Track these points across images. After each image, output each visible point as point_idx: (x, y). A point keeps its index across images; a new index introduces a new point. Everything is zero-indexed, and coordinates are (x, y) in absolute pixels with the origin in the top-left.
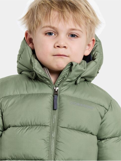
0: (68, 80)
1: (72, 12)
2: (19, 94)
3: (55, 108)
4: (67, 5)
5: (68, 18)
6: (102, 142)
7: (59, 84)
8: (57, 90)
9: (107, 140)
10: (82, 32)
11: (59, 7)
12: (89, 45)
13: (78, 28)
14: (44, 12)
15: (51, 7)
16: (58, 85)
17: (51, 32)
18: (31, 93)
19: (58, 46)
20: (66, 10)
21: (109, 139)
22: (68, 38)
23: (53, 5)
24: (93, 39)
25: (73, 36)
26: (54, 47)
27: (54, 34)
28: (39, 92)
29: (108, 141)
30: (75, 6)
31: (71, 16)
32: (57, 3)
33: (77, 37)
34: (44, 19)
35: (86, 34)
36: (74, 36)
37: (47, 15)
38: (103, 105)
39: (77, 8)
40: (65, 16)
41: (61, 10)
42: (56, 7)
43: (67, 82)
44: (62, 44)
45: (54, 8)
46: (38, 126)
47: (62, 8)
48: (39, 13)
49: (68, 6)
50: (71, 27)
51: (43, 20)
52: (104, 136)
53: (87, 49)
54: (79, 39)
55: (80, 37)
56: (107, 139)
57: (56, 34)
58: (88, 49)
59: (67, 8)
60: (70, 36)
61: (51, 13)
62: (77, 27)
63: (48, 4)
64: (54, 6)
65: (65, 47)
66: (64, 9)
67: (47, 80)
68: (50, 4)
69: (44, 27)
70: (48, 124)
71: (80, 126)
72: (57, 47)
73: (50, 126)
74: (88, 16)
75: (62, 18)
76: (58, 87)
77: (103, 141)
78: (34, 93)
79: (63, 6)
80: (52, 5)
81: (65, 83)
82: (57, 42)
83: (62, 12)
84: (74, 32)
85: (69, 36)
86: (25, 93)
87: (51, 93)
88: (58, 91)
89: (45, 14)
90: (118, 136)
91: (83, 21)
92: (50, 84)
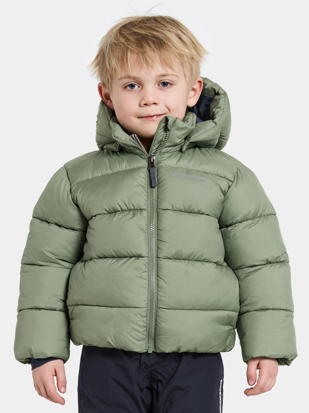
0: (168, 144)
1: (158, 50)
2: (100, 175)
3: (153, 185)
4: (149, 42)
5: (153, 61)
6: (228, 229)
7: (155, 152)
8: (153, 160)
9: (235, 226)
10: (177, 76)
11: (138, 46)
12: (194, 90)
13: (170, 71)
14: (118, 56)
15: (128, 48)
16: (155, 154)
17: (133, 84)
18: (118, 171)
19: (145, 104)
20: (148, 49)
21: (239, 224)
22: (159, 88)
23: (130, 43)
24: (198, 80)
25: (165, 84)
26: (140, 106)
27: (138, 86)
28: (128, 168)
29: (237, 227)
30: (162, 40)
31: (157, 57)
32: (134, 41)
33: (171, 84)
34: (120, 67)
35: (184, 78)
36: (167, 84)
37: (123, 60)
38: (223, 176)
39: (165, 43)
40: (148, 58)
41: (142, 50)
42: (134, 48)
43: (168, 148)
44: (151, 99)
45: (131, 48)
46: (131, 211)
47: (142, 46)
48: (111, 58)
49: (151, 43)
50: (159, 73)
51: (118, 68)
52: (230, 220)
53: (191, 97)
54: (174, 86)
55: (175, 85)
56: (236, 224)
57: (140, 86)
58: (194, 96)
59: (150, 46)
60: (161, 85)
61: (128, 56)
62: (168, 71)
63: (122, 43)
64: (131, 46)
65: (155, 103)
66: (145, 49)
67: (136, 149)
68: (126, 43)
69: (121, 78)
70: (144, 207)
71: (190, 206)
72: (144, 106)
73: (147, 209)
74: (182, 52)
75: (145, 62)
76: (154, 155)
77: (230, 228)
78: (121, 170)
79: (143, 43)
80: (128, 44)
81: (164, 150)
82: (143, 99)
83: (143, 53)
84: (166, 79)
85: (159, 85)
86: (110, 172)
87: (145, 166)
88: (155, 162)
89: (120, 58)
90: (252, 219)
91: (176, 62)
92: (142, 154)
